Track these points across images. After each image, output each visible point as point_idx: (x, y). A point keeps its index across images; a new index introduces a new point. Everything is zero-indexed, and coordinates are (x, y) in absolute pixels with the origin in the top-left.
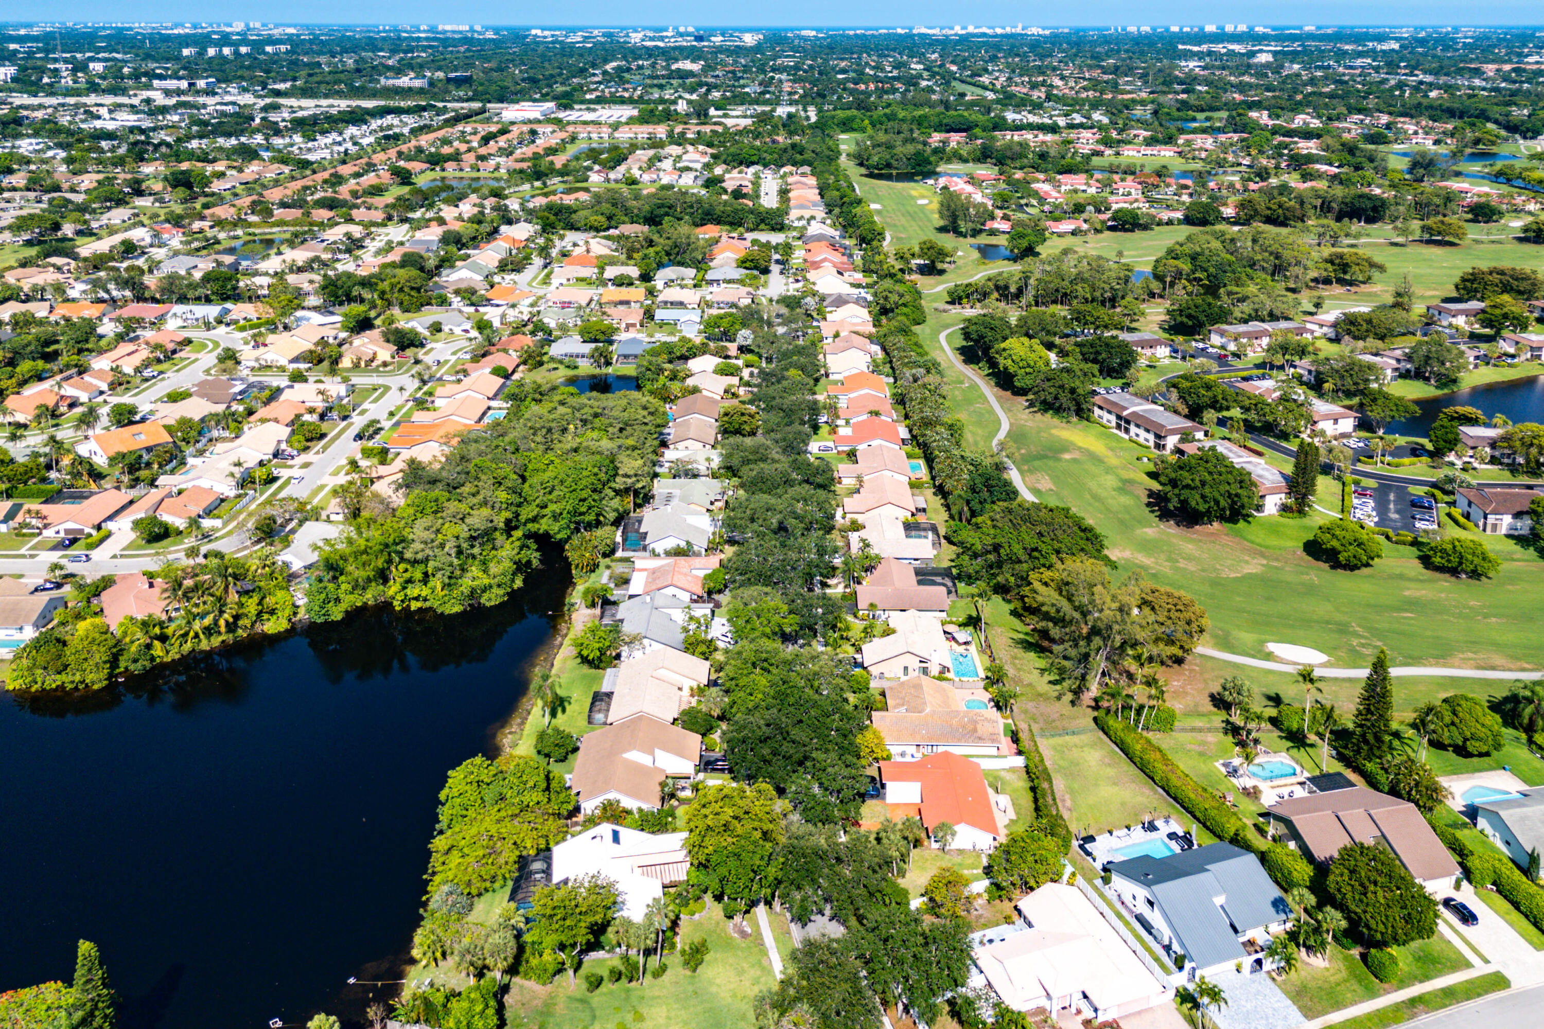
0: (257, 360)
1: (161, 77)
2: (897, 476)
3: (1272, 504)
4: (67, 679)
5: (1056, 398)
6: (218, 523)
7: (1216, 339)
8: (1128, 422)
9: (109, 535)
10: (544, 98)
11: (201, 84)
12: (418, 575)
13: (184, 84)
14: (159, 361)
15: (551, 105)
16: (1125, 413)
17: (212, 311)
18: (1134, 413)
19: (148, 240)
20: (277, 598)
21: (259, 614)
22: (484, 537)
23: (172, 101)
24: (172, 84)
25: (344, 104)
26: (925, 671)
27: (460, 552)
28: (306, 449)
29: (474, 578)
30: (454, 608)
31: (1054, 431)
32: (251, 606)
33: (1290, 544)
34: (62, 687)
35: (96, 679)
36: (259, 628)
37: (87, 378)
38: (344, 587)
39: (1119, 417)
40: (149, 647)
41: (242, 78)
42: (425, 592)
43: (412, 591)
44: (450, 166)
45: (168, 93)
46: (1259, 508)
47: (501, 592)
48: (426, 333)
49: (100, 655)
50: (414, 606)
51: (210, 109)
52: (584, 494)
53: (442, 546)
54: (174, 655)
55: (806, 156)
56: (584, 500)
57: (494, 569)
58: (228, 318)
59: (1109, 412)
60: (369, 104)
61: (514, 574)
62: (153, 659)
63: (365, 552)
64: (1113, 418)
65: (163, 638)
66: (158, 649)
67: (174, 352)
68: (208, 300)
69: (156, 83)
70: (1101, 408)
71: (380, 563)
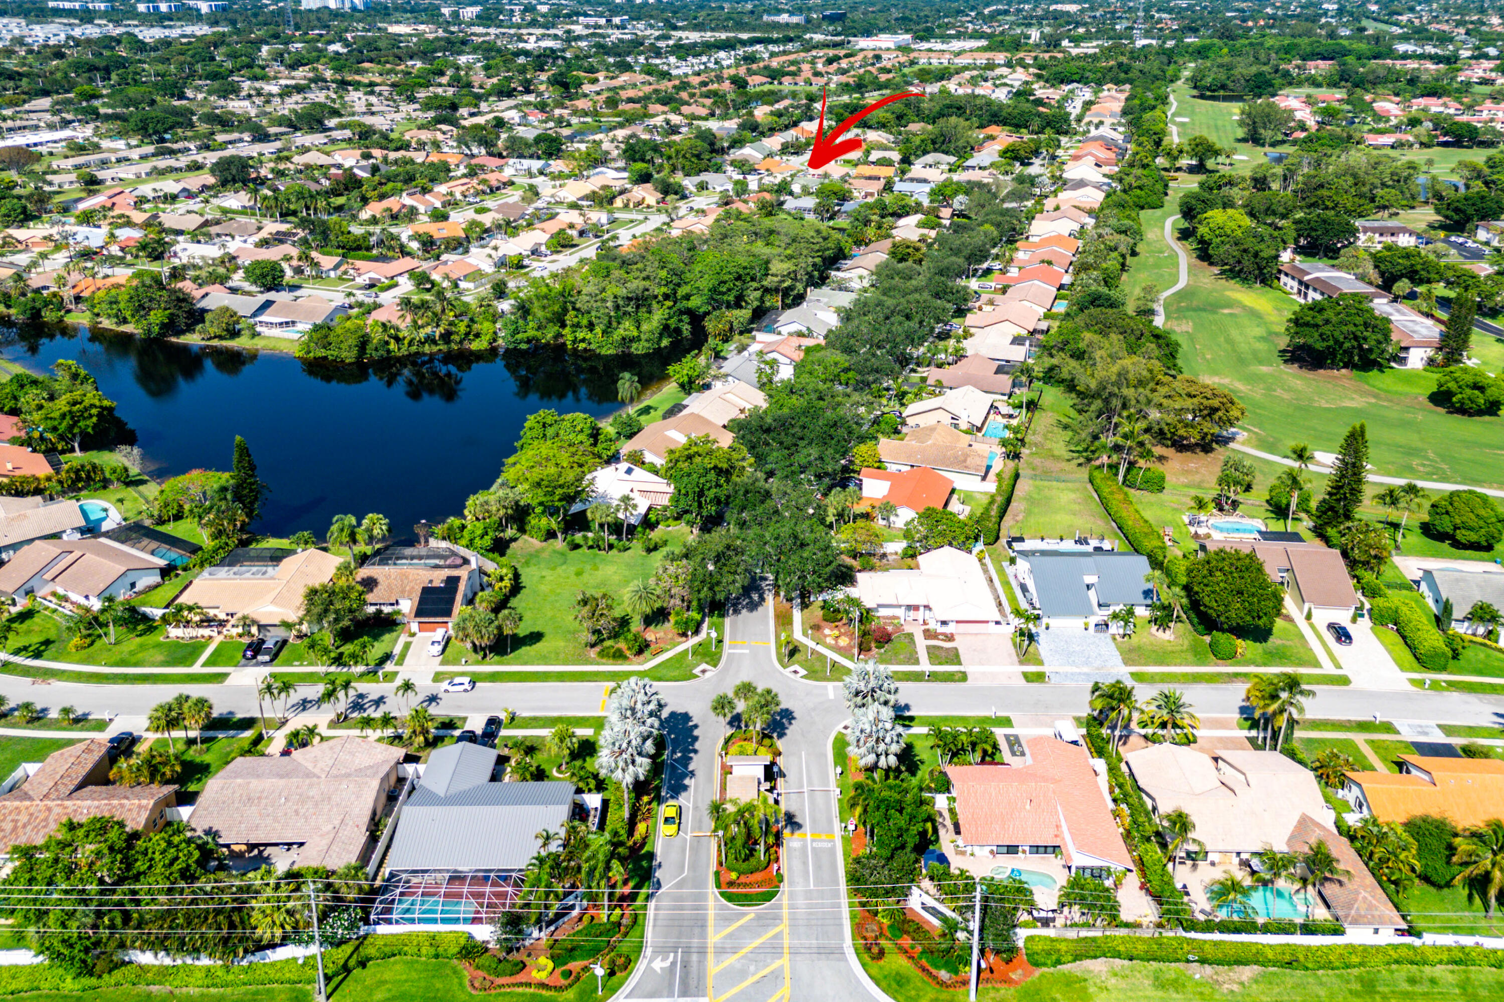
0: (553, 196)
1: (586, 15)
2: (1035, 307)
3: (1416, 359)
4: (331, 354)
5: (1239, 262)
6: (471, 285)
7: (1482, 235)
8: (1307, 287)
9: (396, 285)
10: (907, 31)
11: (617, 20)
12: (585, 322)
13: (602, 21)
14: (484, 192)
15: (908, 37)
16: (1306, 278)
17: (536, 165)
18: (1317, 278)
19: (517, 120)
20: (485, 327)
21: (467, 334)
22: (641, 301)
23: (585, 32)
24: (591, 21)
25: (723, 36)
26: (956, 426)
27: (617, 307)
28: (558, 252)
29: (627, 328)
30: (608, 351)
31: (1228, 293)
32: (462, 327)
33: (1416, 391)
34: (325, 358)
35: (349, 355)
36: (466, 344)
37: (427, 197)
38: (531, 324)
39: (1301, 283)
40: (387, 343)
41: (651, 17)
42: (589, 336)
43: (580, 335)
44: (787, 80)
45: (587, 26)
46: (1403, 361)
47: (647, 345)
48: (694, 189)
49: (352, 341)
50: (582, 346)
51: (613, 38)
52: (726, 278)
53: (604, 301)
54: (404, 351)
55: (1130, 75)
56: (725, 282)
57: (645, 327)
58: (548, 171)
59: (1293, 278)
60: (744, 36)
61: (661, 335)
62: (388, 351)
63: (546, 297)
64: (1295, 284)
65: (398, 339)
66: (393, 346)
67: (498, 189)
68: (539, 158)
69: (581, 19)
70: (1287, 275)
71: (556, 308)
